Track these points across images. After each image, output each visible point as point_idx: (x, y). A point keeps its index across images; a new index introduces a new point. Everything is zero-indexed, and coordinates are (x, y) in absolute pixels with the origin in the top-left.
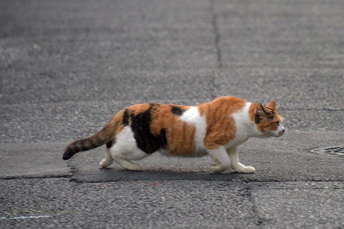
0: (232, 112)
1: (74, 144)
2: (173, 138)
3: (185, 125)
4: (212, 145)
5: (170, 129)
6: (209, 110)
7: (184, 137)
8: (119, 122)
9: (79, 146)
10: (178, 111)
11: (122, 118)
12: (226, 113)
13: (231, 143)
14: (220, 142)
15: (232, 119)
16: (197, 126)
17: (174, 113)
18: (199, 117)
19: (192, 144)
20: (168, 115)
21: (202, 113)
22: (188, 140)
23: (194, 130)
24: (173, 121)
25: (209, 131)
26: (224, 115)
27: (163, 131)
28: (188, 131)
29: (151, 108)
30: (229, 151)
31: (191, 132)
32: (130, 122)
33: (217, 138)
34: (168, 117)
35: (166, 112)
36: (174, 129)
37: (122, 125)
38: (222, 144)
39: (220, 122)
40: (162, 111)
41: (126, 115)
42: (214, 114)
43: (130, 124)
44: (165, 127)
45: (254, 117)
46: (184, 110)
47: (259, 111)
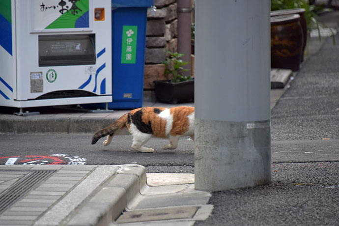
0: (188, 115)
1: (97, 133)
2: (155, 128)
3: (161, 120)
5: (153, 122)
7: (161, 127)
8: (126, 122)
9: (100, 134)
10: (157, 111)
11: (127, 119)
12: (184, 115)
15: (187, 119)
16: (167, 120)
17: (155, 112)
18: (169, 115)
21: (171, 113)
22: (163, 129)
23: (166, 123)
24: (155, 117)
25: (174, 125)
27: (150, 122)
28: (162, 123)
31: (164, 124)
33: (178, 130)
34: (152, 114)
35: (150, 111)
36: (155, 121)
40: (148, 110)
41: (129, 117)
43: (132, 122)
44: (150, 120)
46: (161, 111)
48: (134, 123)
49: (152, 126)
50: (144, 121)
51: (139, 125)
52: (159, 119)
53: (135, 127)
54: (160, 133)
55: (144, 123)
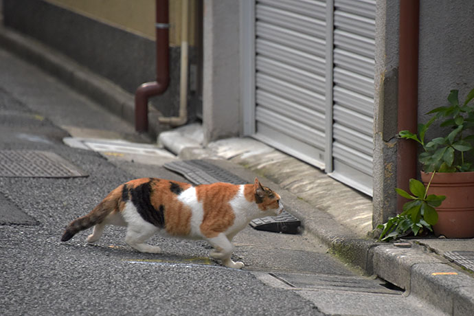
0: (229, 200)
1: (73, 225)
2: (169, 217)
3: (181, 206)
4: (210, 234)
5: (166, 207)
6: (207, 196)
7: (179, 217)
8: (119, 199)
10: (176, 189)
11: (121, 194)
12: (222, 200)
13: (230, 229)
14: (218, 229)
15: (230, 207)
16: (194, 211)
17: (172, 191)
18: (196, 202)
19: (186, 227)
20: (165, 191)
21: (199, 198)
22: (183, 222)
23: (190, 215)
24: (171, 199)
25: (205, 218)
26: (221, 203)
27: (162, 208)
28: (184, 214)
29: (151, 181)
30: (230, 237)
31: (187, 215)
32: (130, 197)
33: (215, 226)
34: (166, 194)
35: (164, 188)
36: (170, 206)
37: (123, 203)
38: (221, 231)
39: (217, 210)
40: (161, 186)
41: (125, 190)
42: (211, 201)
43: (130, 198)
44: (163, 204)
45: (254, 198)
46: (183, 190)
47: (258, 191)
48: (134, 202)
49: (165, 214)
50: (153, 204)
51: (143, 208)
52: (178, 204)
53: (135, 208)
54: (177, 227)
55: (152, 206)
